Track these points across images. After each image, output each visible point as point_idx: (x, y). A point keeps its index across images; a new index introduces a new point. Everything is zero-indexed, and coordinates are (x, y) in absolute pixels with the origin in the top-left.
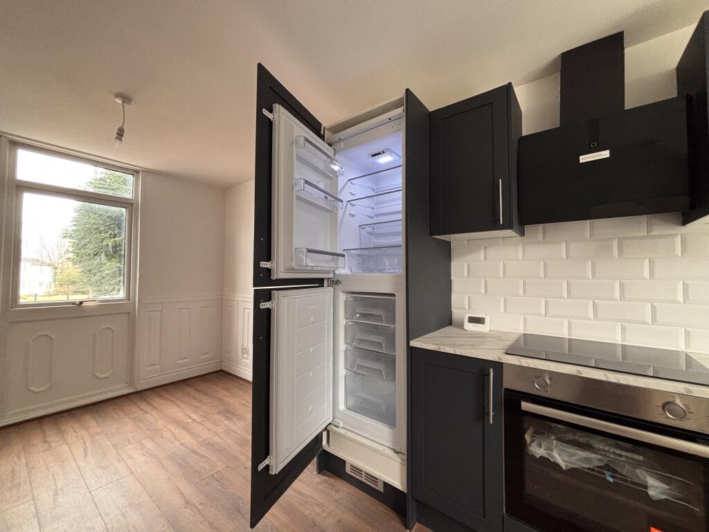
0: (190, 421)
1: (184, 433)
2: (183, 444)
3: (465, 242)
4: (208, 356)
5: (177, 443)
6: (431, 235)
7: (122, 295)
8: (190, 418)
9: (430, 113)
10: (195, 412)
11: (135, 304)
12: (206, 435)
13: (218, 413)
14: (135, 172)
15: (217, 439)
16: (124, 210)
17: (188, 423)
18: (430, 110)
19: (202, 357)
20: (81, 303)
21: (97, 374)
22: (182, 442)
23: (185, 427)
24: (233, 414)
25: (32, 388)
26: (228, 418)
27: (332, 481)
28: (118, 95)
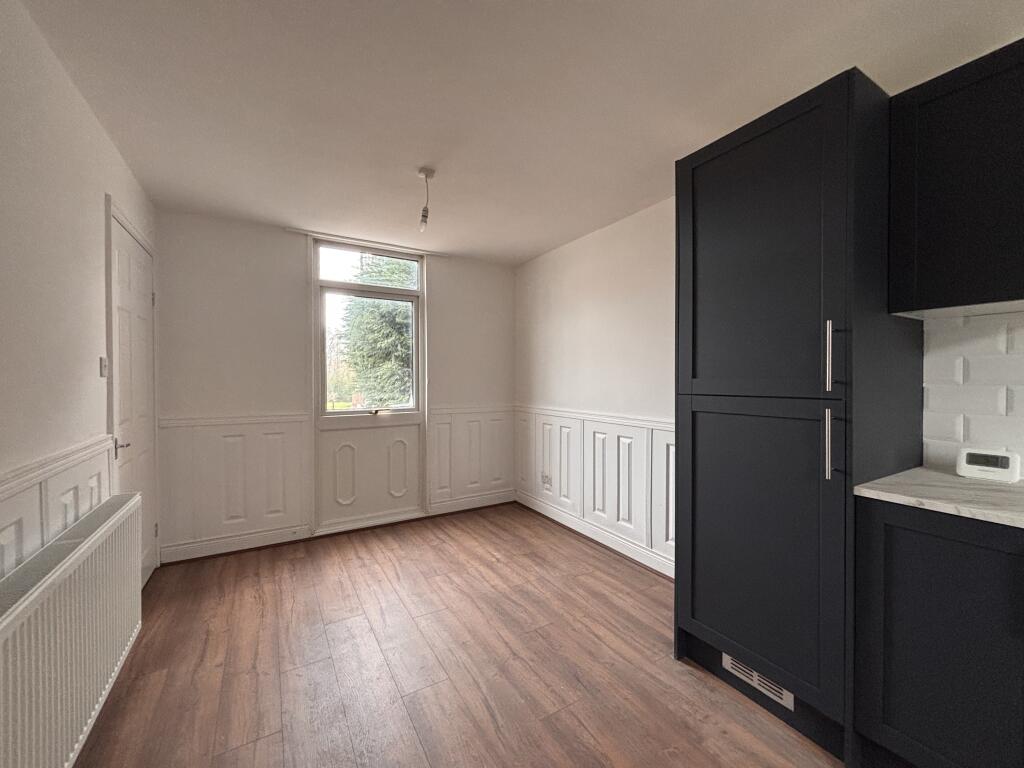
0: (494, 560)
1: (491, 573)
2: (493, 587)
3: (960, 321)
4: (499, 482)
5: (485, 584)
6: (889, 312)
7: (411, 404)
8: (493, 556)
9: (892, 98)
10: (498, 551)
11: (424, 416)
12: (517, 581)
13: (525, 555)
14: (419, 258)
15: (530, 588)
16: (410, 304)
17: (493, 562)
18: (892, 93)
19: (494, 482)
20: (377, 412)
21: (393, 492)
22: (492, 583)
23: (490, 566)
24: (544, 560)
25: (340, 501)
26: (538, 564)
27: (699, 674)
28: (422, 170)
